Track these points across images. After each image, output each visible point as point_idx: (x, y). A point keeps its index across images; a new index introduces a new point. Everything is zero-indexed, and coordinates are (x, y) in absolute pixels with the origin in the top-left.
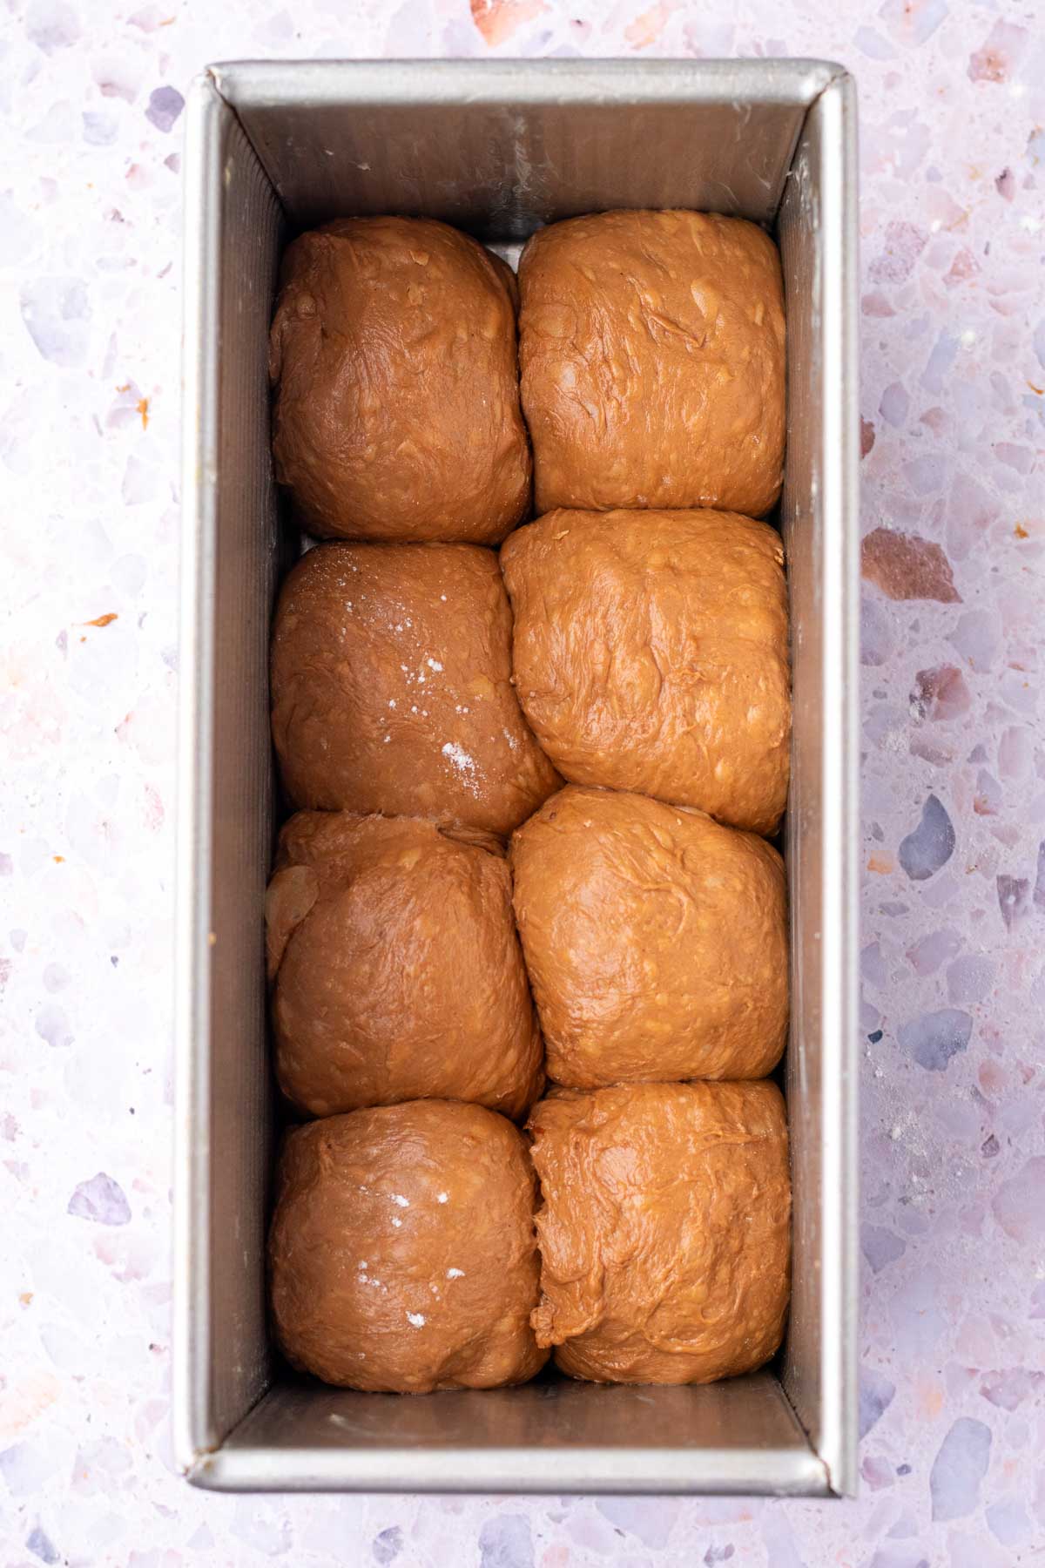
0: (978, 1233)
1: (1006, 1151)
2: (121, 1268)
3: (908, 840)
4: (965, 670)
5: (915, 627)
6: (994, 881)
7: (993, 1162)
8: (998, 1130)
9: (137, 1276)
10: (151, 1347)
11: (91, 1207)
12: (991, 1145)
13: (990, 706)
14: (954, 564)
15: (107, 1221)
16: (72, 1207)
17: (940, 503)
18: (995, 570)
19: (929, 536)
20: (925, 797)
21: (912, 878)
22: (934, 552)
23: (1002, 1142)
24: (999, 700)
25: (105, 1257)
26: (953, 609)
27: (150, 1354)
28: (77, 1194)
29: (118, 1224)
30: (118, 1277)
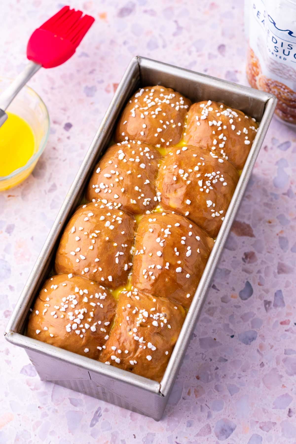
0: (259, 387)
1: (266, 366)
2: (33, 387)
3: (241, 292)
4: (256, 253)
5: (244, 242)
6: (263, 301)
7: (263, 369)
8: (264, 361)
9: (37, 389)
10: (39, 407)
11: (26, 372)
12: (262, 365)
13: (262, 261)
14: (254, 229)
15: (30, 375)
16: (21, 372)
17: (250, 215)
18: (263, 230)
19: (247, 222)
20: (246, 281)
21: (242, 299)
22: (248, 226)
23: (265, 364)
24: (264, 260)
25: (28, 384)
26: (253, 239)
27: (38, 409)
28: (23, 369)
29: (33, 376)
30: (32, 389)
